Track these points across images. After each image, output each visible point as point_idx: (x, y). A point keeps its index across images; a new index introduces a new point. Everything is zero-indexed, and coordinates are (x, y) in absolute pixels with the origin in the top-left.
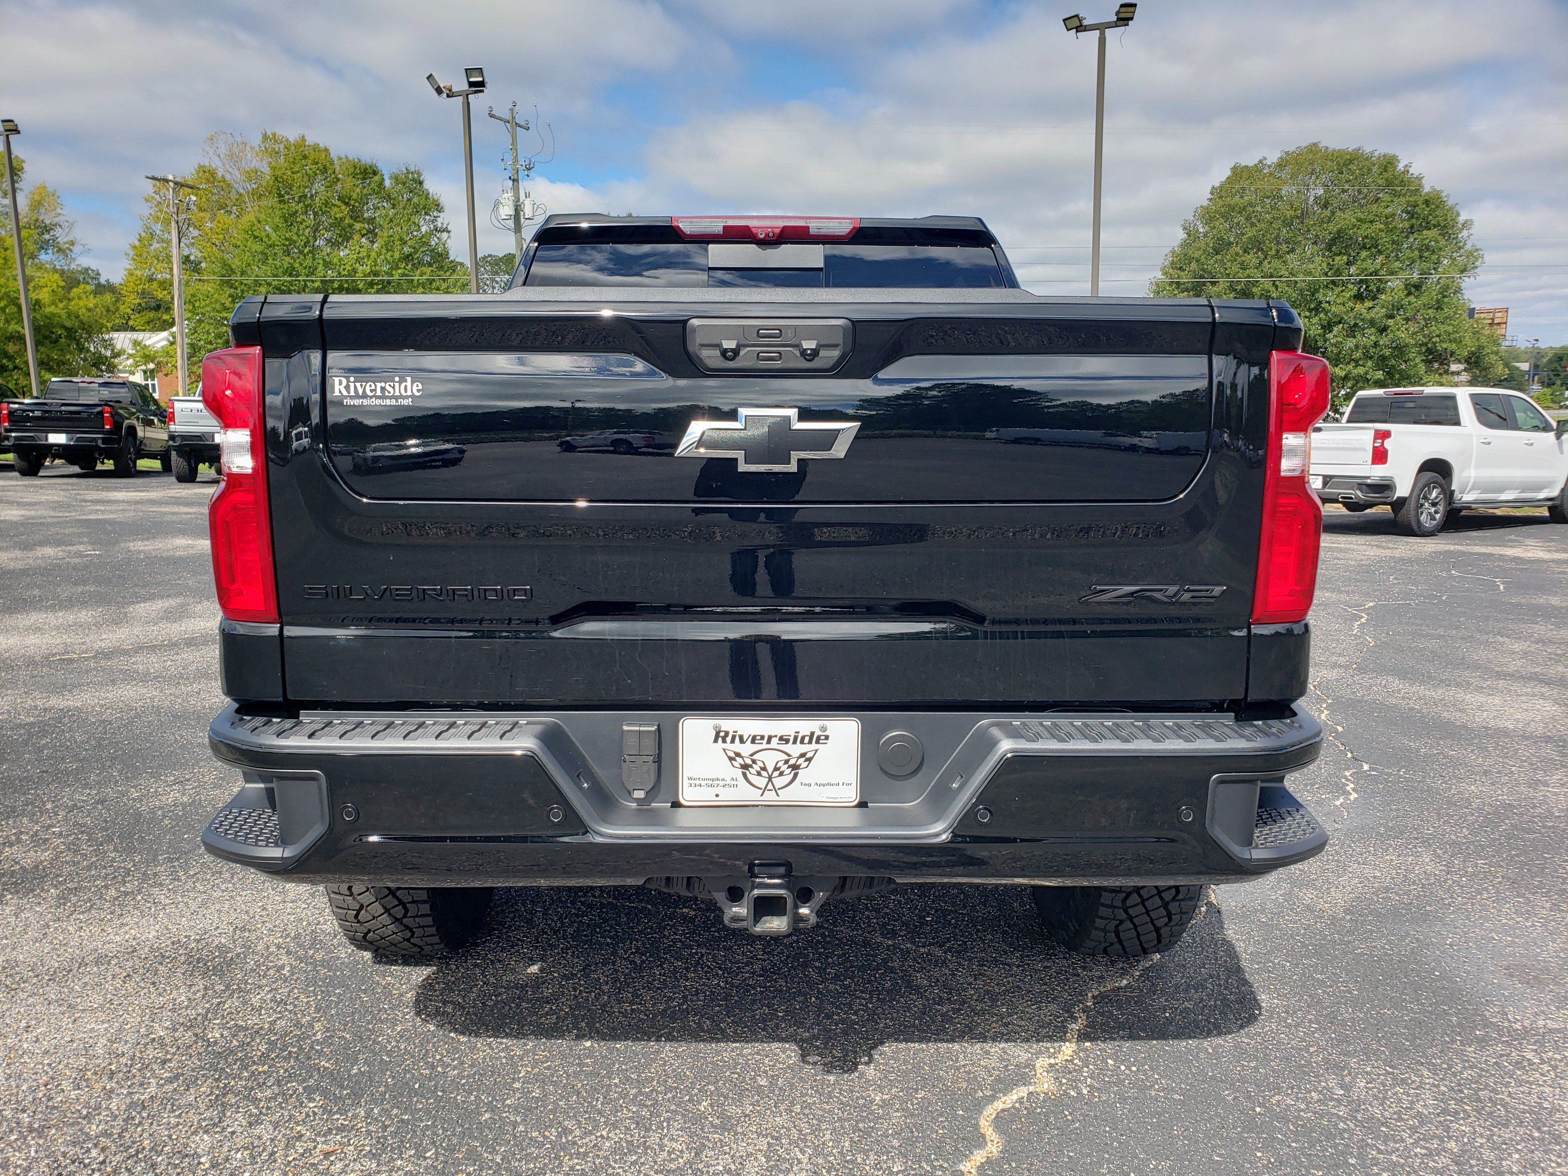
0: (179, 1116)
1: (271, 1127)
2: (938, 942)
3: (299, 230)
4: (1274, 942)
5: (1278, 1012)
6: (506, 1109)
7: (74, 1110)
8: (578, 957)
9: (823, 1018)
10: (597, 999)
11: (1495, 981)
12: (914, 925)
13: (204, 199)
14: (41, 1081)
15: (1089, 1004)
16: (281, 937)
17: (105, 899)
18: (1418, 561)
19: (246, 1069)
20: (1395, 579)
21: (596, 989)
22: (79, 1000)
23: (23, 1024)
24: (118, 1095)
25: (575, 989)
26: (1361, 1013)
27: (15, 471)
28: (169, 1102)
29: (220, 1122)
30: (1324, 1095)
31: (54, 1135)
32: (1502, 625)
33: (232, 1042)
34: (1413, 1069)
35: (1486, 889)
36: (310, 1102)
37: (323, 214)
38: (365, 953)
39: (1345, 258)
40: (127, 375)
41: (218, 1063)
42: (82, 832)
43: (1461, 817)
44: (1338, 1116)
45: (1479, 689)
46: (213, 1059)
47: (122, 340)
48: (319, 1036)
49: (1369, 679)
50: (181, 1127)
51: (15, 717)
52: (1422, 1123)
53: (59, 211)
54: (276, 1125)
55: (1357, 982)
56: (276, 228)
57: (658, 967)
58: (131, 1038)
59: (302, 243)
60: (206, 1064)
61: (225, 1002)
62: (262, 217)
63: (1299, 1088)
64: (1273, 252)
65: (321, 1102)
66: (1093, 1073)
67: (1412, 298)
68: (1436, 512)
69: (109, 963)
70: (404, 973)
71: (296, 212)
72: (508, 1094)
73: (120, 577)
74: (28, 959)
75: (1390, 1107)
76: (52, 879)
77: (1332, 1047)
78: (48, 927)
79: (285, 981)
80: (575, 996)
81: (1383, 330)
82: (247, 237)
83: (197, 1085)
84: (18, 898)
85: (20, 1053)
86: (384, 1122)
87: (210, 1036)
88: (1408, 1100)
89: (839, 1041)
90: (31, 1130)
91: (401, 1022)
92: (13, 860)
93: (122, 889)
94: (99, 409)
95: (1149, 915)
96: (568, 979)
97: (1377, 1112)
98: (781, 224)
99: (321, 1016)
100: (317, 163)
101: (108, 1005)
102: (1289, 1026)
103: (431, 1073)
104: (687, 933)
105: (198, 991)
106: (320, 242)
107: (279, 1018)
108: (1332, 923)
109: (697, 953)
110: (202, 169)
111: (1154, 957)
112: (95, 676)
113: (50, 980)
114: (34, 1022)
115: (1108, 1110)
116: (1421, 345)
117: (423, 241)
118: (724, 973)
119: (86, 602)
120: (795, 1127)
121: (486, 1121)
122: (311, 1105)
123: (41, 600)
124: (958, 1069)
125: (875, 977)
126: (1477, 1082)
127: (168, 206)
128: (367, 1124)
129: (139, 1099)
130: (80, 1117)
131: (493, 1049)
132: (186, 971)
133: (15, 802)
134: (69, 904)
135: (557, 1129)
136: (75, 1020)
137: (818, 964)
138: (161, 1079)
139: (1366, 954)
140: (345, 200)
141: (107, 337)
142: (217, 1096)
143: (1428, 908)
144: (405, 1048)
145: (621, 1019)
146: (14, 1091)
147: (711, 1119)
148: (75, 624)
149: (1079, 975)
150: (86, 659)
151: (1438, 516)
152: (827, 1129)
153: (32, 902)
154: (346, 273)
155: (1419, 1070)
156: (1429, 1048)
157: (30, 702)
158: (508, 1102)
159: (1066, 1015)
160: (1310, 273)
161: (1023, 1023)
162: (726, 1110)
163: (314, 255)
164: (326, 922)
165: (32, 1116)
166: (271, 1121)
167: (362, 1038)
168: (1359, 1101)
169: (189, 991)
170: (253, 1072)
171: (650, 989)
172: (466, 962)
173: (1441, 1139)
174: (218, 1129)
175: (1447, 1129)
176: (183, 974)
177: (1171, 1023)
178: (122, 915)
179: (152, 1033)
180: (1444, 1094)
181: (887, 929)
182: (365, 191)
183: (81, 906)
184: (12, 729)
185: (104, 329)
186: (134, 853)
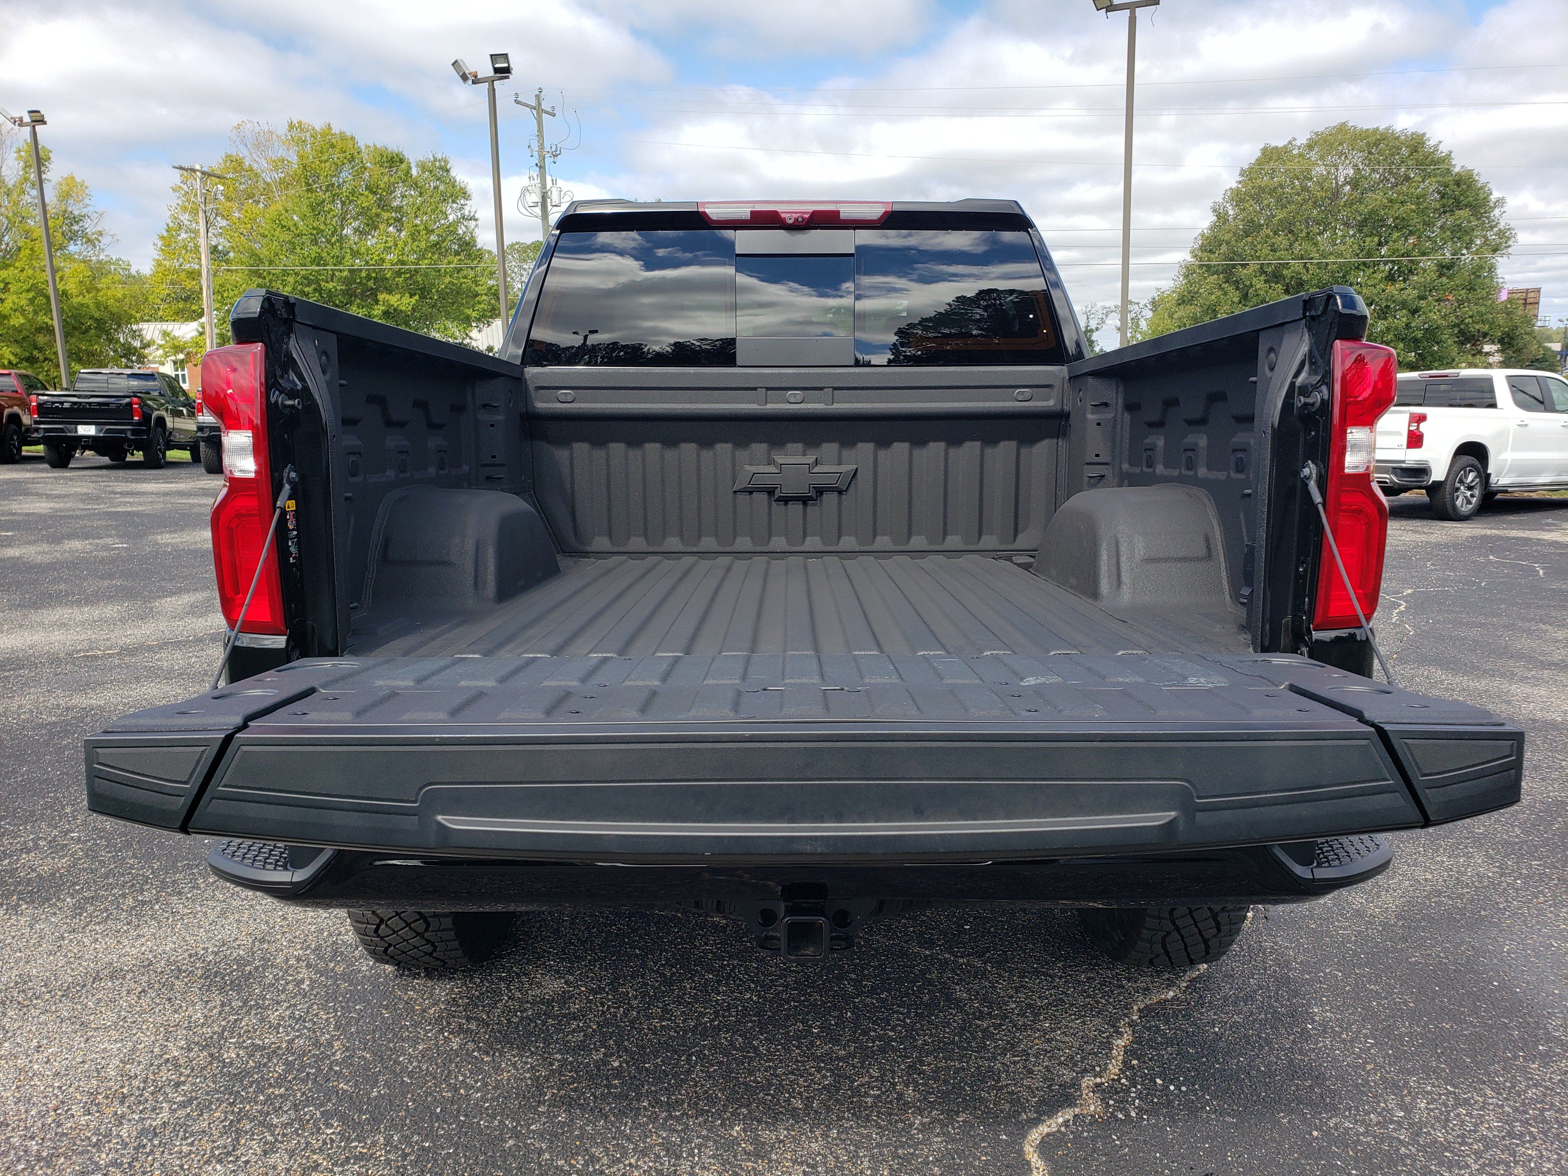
0: (192, 1144)
1: (286, 1156)
2: (977, 952)
3: (326, 219)
4: (1324, 950)
5: (1332, 1026)
6: (531, 1135)
7: (83, 1138)
8: (606, 970)
9: (860, 1034)
10: (625, 1014)
11: (1556, 992)
12: (952, 934)
13: (231, 189)
14: (50, 1106)
15: (1135, 1018)
16: (302, 948)
17: (122, 909)
18: (1455, 546)
19: (262, 1092)
20: (1433, 564)
21: (625, 1004)
22: (92, 1018)
23: (35, 1043)
24: (130, 1120)
25: (603, 1004)
26: (1418, 1027)
27: (45, 462)
28: (182, 1128)
29: (234, 1150)
30: (1384, 1117)
31: (62, 1164)
32: (1543, 612)
33: (248, 1062)
34: (1475, 1088)
35: (1542, 892)
36: (327, 1128)
37: (350, 203)
38: (387, 966)
39: (1376, 239)
40: (157, 365)
41: (234, 1086)
42: (101, 838)
43: (1512, 815)
44: (1400, 1140)
45: (1524, 680)
46: (228, 1081)
47: (151, 330)
48: (338, 1056)
49: (1410, 669)
50: (193, 1156)
51: (37, 717)
52: (1487, 1148)
53: (87, 201)
54: (292, 1154)
55: (1412, 993)
56: (303, 218)
57: (688, 979)
58: (144, 1059)
59: (330, 232)
60: (220, 1087)
61: (242, 1019)
62: (290, 205)
63: (1357, 1110)
64: (1304, 234)
65: (339, 1129)
66: (1141, 1093)
67: (1444, 280)
68: (1472, 496)
69: (124, 978)
70: (427, 987)
71: (324, 201)
72: (533, 1118)
73: (147, 570)
74: (42, 974)
75: (1453, 1130)
76: (70, 887)
77: (1390, 1064)
78: (63, 938)
79: (304, 997)
80: (603, 1012)
81: (1414, 312)
82: (275, 226)
83: (211, 1110)
84: (34, 907)
85: (30, 1074)
86: (404, 1150)
87: (225, 1056)
88: (1471, 1122)
89: (877, 1059)
90: (39, 1159)
91: (423, 1040)
92: (30, 867)
93: (140, 898)
94: (127, 400)
95: (1197, 926)
96: (597, 993)
97: (1440, 1136)
98: (811, 208)
99: (341, 1034)
100: (345, 152)
101: (121, 1023)
102: (1344, 1041)
103: (454, 1096)
104: (719, 944)
105: (215, 1007)
106: (348, 231)
107: (297, 1037)
108: (1384, 930)
109: (728, 965)
110: (229, 158)
111: (1200, 966)
112: (119, 674)
113: (63, 996)
114: (45, 1042)
115: (1158, 1134)
116: (1454, 326)
117: (451, 229)
118: (756, 987)
119: (112, 597)
120: (831, 1153)
121: (510, 1148)
122: (329, 1131)
123: (67, 595)
124: (1000, 1089)
125: (913, 990)
126: (1542, 1102)
127: (196, 195)
128: (386, 1152)
129: (151, 1125)
130: (90, 1145)
131: (518, 1070)
132: (203, 986)
133: (33, 806)
134: (85, 914)
135: (583, 1156)
136: (88, 1039)
137: (853, 976)
138: (174, 1103)
139: (1420, 963)
140: (371, 189)
141: (135, 327)
142: (232, 1121)
143: (1483, 913)
144: (427, 1069)
145: (650, 1036)
146: (23, 1116)
147: (743, 1145)
148: (100, 619)
149: (1123, 987)
150: (111, 656)
151: (1474, 500)
152: (865, 1156)
153: (47, 912)
154: (373, 262)
155: (1481, 1089)
156: (1490, 1064)
157: (52, 701)
158: (533, 1127)
159: (1112, 1030)
160: (1341, 255)
161: (1067, 1039)
162: (759, 1135)
163: (341, 244)
164: (347, 931)
165: (41, 1144)
166: (286, 1150)
167: (382, 1059)
168: (1422, 1124)
169: (205, 1008)
170: (269, 1096)
171: (680, 1004)
172: (490, 975)
173: (1507, 1165)
174: (231, 1158)
175: (1513, 1154)
176: (200, 989)
177: (1220, 1038)
178: (139, 926)
179: (166, 1053)
180: (1508, 1115)
181: (924, 938)
182: (392, 180)
183: (97, 916)
184: (34, 729)
185: (133, 320)
186: (154, 859)
